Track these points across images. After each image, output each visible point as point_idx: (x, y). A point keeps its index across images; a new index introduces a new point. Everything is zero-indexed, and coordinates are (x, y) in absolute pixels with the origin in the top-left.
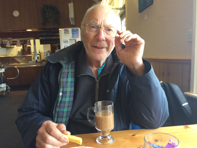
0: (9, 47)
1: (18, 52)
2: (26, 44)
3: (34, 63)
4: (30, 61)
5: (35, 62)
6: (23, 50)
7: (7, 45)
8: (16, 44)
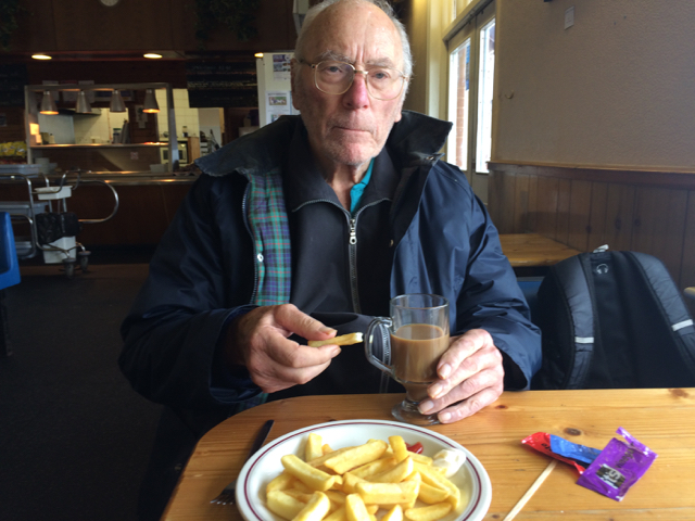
0: (85, 112)
1: (112, 132)
2: (142, 103)
3: (167, 171)
4: (154, 163)
5: (170, 169)
6: (130, 126)
7: (78, 106)
8: (106, 105)
